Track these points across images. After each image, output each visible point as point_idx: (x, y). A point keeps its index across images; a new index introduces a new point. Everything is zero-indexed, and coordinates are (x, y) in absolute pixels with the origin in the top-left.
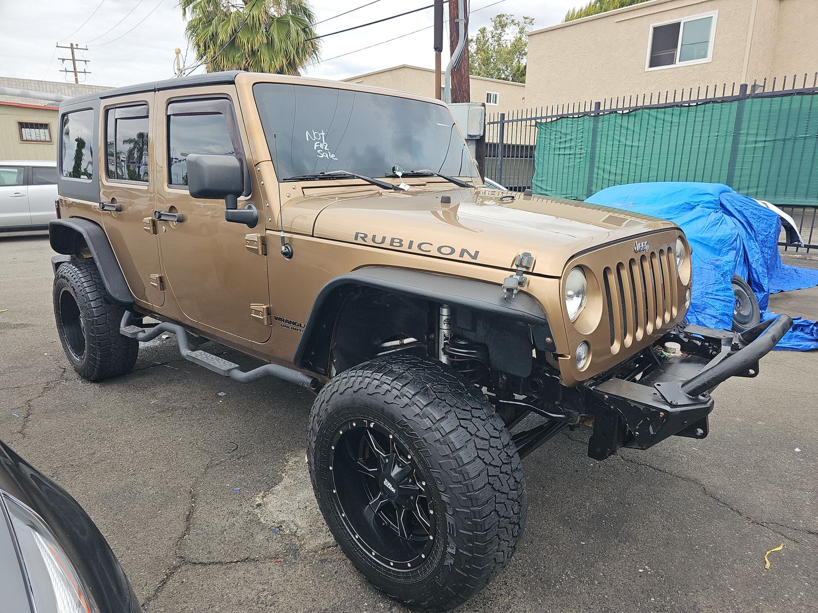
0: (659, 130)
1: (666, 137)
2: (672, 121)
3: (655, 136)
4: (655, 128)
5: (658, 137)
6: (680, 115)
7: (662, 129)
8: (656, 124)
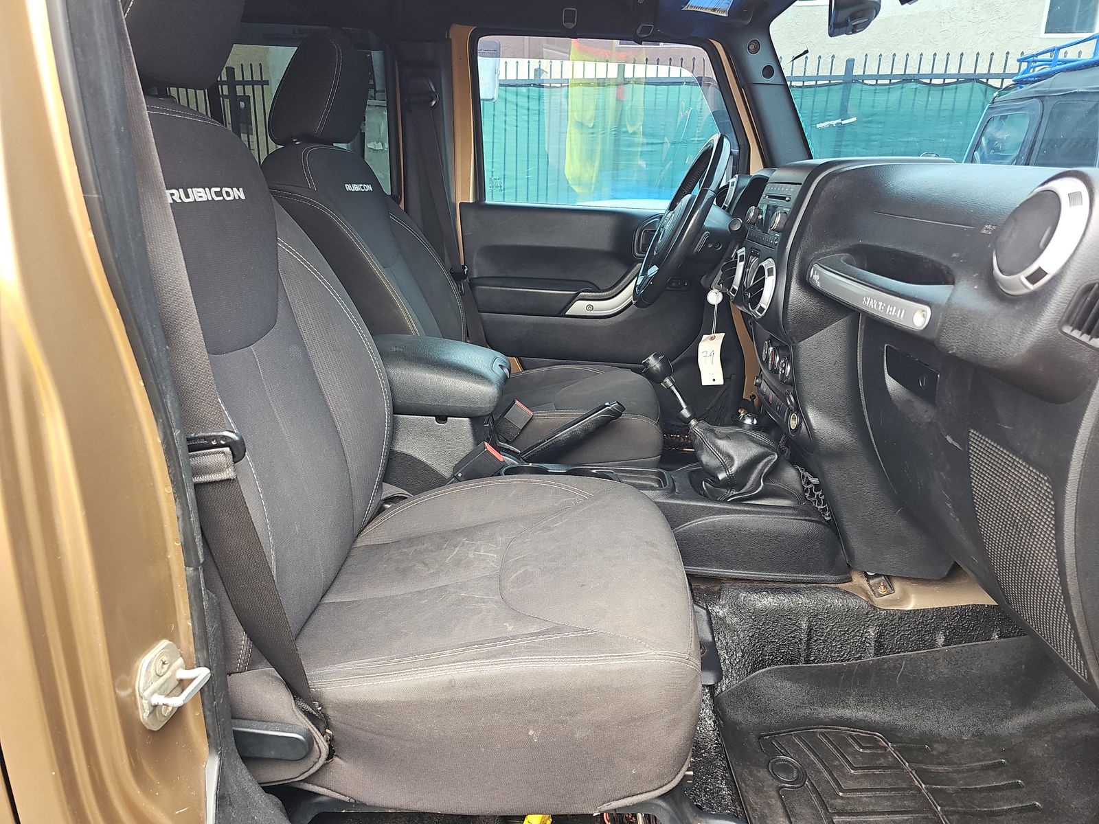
0: (511, 119)
1: (522, 130)
2: (528, 107)
3: (507, 128)
4: (506, 116)
5: (511, 129)
6: (539, 100)
7: (515, 118)
8: (506, 109)
